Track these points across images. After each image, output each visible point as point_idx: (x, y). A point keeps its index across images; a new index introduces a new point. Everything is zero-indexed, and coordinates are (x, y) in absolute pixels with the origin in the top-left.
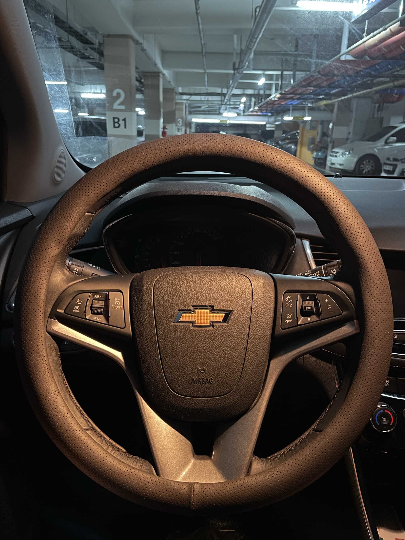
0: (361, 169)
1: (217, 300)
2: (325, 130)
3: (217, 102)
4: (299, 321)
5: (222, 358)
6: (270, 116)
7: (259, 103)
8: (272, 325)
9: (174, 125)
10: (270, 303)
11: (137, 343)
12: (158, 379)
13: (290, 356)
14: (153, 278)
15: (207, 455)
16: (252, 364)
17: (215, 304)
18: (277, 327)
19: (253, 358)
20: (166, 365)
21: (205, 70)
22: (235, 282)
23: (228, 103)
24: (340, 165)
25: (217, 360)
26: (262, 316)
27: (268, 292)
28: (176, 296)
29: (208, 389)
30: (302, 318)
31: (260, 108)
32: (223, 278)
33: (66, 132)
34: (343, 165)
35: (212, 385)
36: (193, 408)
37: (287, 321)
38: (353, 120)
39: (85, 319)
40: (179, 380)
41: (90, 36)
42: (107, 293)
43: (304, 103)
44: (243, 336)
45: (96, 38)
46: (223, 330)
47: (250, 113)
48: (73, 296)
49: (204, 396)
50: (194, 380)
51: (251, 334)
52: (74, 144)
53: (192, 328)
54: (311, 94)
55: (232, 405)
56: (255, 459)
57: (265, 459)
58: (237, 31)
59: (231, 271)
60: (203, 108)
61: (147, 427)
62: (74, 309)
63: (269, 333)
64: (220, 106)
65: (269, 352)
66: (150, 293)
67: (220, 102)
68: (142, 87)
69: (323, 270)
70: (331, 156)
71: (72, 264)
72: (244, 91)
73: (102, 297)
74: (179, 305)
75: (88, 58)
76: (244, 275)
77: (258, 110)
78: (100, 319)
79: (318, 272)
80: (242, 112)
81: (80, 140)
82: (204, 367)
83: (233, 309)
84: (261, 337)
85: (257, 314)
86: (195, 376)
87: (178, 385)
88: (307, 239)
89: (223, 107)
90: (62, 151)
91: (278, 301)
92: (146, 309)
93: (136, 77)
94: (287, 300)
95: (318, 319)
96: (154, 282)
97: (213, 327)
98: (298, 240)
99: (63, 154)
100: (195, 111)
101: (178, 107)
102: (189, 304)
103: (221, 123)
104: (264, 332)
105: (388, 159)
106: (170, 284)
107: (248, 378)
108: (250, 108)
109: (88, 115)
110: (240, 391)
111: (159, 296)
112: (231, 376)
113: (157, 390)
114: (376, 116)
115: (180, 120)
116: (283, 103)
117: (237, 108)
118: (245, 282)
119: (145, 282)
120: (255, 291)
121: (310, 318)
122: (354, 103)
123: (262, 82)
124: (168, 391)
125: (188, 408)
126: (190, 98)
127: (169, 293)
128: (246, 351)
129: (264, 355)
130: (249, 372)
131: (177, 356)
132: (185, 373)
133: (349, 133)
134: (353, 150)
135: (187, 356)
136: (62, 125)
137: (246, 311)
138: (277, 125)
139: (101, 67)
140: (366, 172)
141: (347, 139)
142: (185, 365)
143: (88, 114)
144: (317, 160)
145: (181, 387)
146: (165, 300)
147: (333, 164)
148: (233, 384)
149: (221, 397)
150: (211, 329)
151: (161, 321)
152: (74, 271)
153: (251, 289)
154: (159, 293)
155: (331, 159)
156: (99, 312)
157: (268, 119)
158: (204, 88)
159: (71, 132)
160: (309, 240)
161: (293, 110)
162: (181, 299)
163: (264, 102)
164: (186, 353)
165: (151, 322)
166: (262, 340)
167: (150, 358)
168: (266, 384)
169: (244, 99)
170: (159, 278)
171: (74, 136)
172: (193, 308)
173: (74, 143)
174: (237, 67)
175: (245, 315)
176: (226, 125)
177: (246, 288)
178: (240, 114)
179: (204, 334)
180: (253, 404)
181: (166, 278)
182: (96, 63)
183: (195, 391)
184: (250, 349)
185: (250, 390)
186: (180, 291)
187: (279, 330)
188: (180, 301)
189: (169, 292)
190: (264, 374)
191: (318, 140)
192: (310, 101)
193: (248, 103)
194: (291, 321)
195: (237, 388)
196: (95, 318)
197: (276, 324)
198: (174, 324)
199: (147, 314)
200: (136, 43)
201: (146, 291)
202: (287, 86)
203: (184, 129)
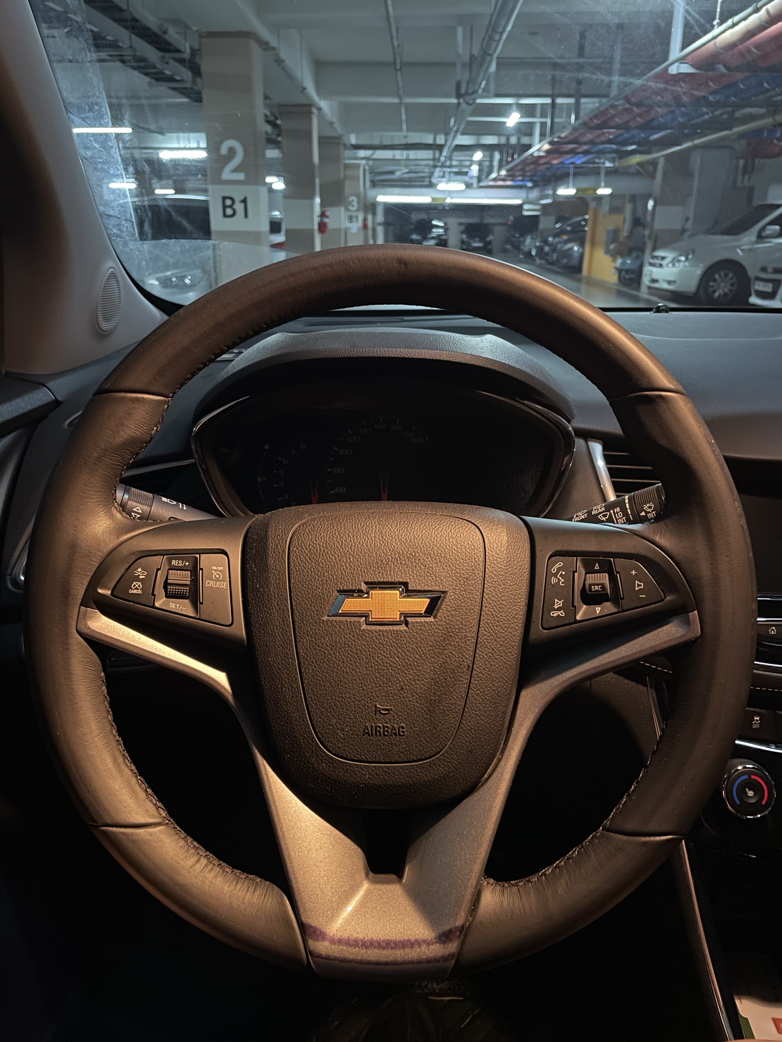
0: (711, 290)
1: (415, 572)
2: (639, 214)
3: (427, 162)
4: (578, 613)
5: (424, 685)
6: (531, 188)
7: (508, 163)
8: (524, 620)
9: (342, 209)
10: (521, 577)
11: (256, 656)
12: (297, 725)
13: (560, 681)
14: (289, 526)
15: (395, 874)
16: (482, 699)
17: (410, 579)
18: (533, 625)
19: (486, 687)
20: (313, 699)
21: (400, 97)
22: (450, 535)
23: (448, 163)
24: (669, 282)
25: (413, 690)
26: (504, 602)
27: (517, 556)
28: (333, 564)
29: (396, 746)
30: (585, 606)
31: (511, 173)
32: (426, 527)
33: (119, 232)
34: (674, 282)
35: (403, 739)
36: (365, 784)
37: (553, 614)
38: (695, 192)
39: (154, 607)
40: (338, 729)
41: (173, 35)
42: (198, 556)
43: (597, 161)
44: (466, 642)
45: (186, 40)
46: (427, 630)
47: (492, 183)
48: (129, 562)
49: (387, 760)
50: (368, 730)
51: (481, 639)
52: (137, 255)
53: (364, 627)
54: (609, 142)
55: (444, 778)
56: (488, 883)
57: (506, 885)
58: (462, 19)
59: (443, 512)
60: (398, 174)
61: (276, 819)
62: (132, 589)
63: (518, 636)
64: (432, 170)
65: (518, 674)
66: (282, 556)
67: (431, 163)
68: (279, 135)
69: (627, 505)
70: (651, 264)
71: (128, 499)
72: (478, 140)
73: (187, 564)
74: (338, 581)
75: (171, 79)
76: (469, 520)
77: (506, 176)
78: (182, 607)
79: (618, 509)
80: (475, 182)
81: (147, 246)
82: (388, 703)
83: (447, 590)
84: (502, 646)
85: (493, 599)
86: (369, 721)
87: (337, 738)
88: (597, 440)
89: (438, 172)
90: (112, 270)
91: (537, 573)
92: (274, 588)
93: (266, 116)
94: (554, 570)
95: (615, 610)
96: (290, 535)
97: (407, 624)
98: (579, 442)
99: (113, 275)
100: (383, 180)
101: (349, 172)
102: (359, 578)
103: (435, 202)
104: (507, 635)
105: (764, 269)
106: (321, 538)
107: (475, 726)
108: (490, 172)
109: (175, 194)
110: (458, 750)
111: (299, 563)
112: (440, 722)
113: (295, 747)
114: (739, 184)
115: (353, 199)
116: (555, 162)
117: (466, 173)
118: (471, 535)
119: (271, 532)
120: (490, 553)
121: (600, 608)
122: (696, 160)
123: (513, 119)
124: (316, 749)
125: (356, 783)
126: (373, 154)
127: (320, 557)
128: (472, 672)
129: (506, 679)
130: (477, 715)
131: (335, 682)
132: (349, 715)
133: (687, 219)
134: (693, 252)
135: (354, 682)
136: (111, 218)
137: (473, 594)
138: (544, 206)
139: (197, 98)
140: (719, 296)
141: (683, 231)
142: (351, 699)
143: (173, 192)
144: (623, 273)
145: (342, 743)
146: (311, 571)
147: (654, 281)
148: (446, 737)
149: (422, 762)
150: (402, 629)
151: (303, 612)
152: (133, 514)
153: (482, 550)
154: (300, 557)
155: (650, 272)
156: (180, 594)
157: (527, 194)
158: (399, 134)
159: (130, 232)
160: (601, 442)
161: (575, 174)
162: (343, 569)
163: (518, 159)
164: (352, 675)
165: (284, 614)
166: (504, 651)
167: (282, 684)
168: (512, 737)
169: (478, 155)
170: (300, 527)
171: (136, 239)
172: (366, 586)
173: (137, 253)
174: (463, 91)
175: (471, 600)
176: (444, 206)
177: (473, 547)
178: (472, 184)
179: (388, 638)
180: (486, 776)
181: (314, 526)
182: (186, 88)
183: (369, 751)
184: (480, 669)
185: (479, 749)
186: (341, 553)
187: (538, 632)
188: (341, 572)
189: (320, 554)
190: (508, 717)
191: (625, 234)
192: (610, 156)
193: (487, 163)
194: (562, 614)
195: (453, 745)
196: (174, 606)
197: (533, 620)
198: (328, 618)
199: (275, 598)
200: (264, 46)
201: (274, 552)
202: (564, 128)
203: (361, 216)
